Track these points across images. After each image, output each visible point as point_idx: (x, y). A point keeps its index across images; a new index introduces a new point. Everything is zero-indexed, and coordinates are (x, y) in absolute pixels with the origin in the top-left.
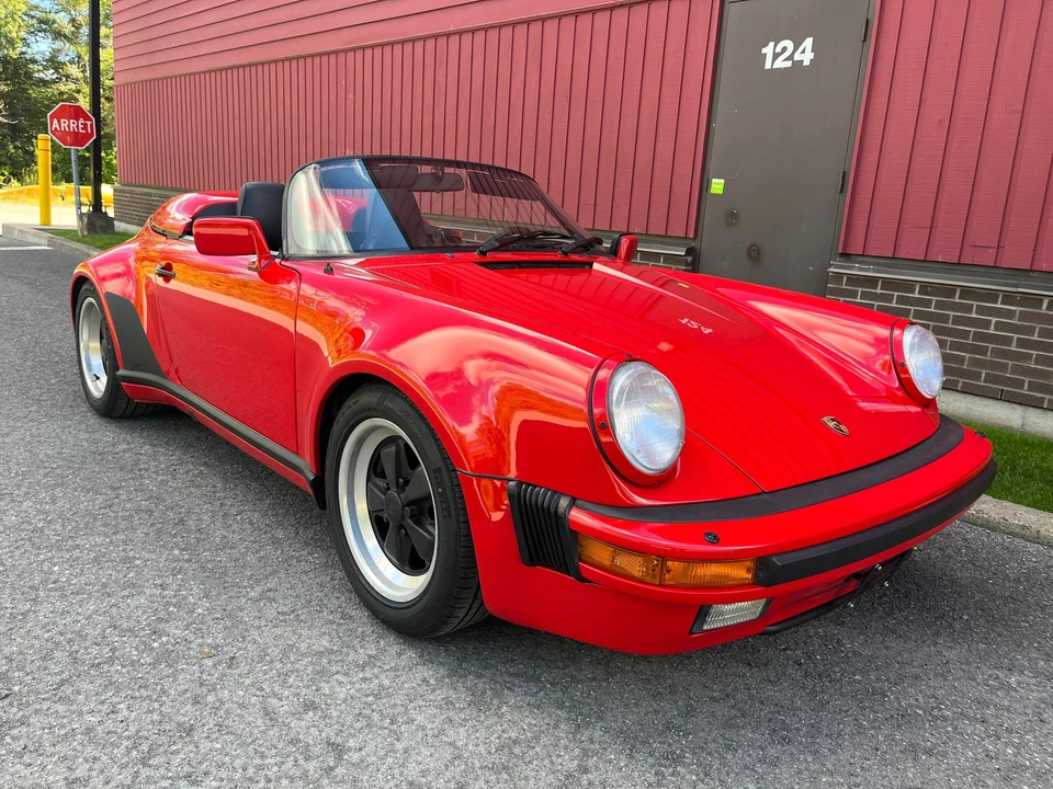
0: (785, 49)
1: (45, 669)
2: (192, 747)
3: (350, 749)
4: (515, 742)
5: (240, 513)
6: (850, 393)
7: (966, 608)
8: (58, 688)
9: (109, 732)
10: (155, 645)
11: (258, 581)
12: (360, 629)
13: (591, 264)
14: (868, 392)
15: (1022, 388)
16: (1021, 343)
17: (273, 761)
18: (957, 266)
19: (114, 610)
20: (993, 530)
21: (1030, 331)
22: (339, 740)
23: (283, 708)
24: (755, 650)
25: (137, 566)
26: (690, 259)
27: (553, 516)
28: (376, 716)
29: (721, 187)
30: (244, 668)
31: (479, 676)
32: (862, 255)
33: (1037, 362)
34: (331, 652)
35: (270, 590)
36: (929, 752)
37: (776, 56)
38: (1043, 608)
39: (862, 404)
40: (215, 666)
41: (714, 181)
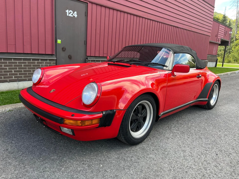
29: (60, 42)
37: (69, 13)
41: (58, 40)
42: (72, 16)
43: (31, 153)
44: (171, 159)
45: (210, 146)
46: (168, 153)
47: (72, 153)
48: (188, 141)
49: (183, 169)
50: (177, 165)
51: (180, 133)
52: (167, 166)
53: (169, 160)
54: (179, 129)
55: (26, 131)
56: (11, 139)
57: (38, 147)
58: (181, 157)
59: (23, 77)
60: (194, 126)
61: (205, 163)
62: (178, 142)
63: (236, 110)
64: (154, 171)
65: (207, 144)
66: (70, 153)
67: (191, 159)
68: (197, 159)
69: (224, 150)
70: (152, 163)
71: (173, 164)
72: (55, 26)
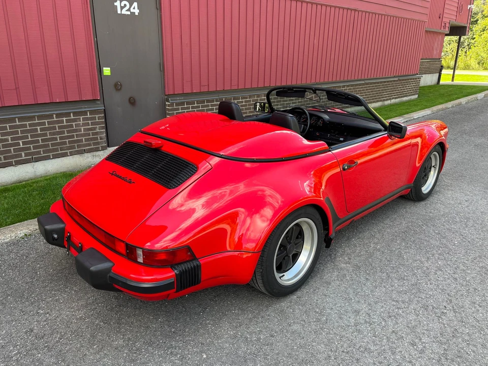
0: (125, 5)
18: (201, 93)
29: (110, 71)
32: (174, 94)
37: (122, 8)
41: (104, 68)
42: (129, 13)
43: (76, 336)
44: (331, 332)
45: (406, 298)
46: (327, 319)
47: (151, 331)
48: (365, 289)
49: (353, 354)
50: (342, 346)
51: (351, 269)
52: (324, 349)
53: (327, 334)
54: (350, 259)
55: (62, 284)
56: (36, 304)
57: (88, 321)
58: (350, 327)
59: (42, 153)
60: (379, 250)
61: (393, 336)
62: (347, 291)
63: (466, 204)
64: (299, 361)
65: (400, 292)
66: (147, 332)
67: (369, 329)
68: (379, 330)
69: (432, 306)
70: (296, 344)
71: (335, 344)
72: (94, 40)
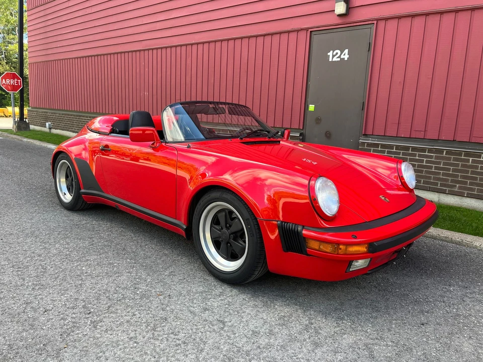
0: (337, 53)
1: (100, 303)
2: (169, 324)
3: (226, 322)
4: (284, 316)
5: (147, 245)
6: (383, 187)
7: (430, 266)
8: (108, 309)
9: (136, 322)
10: (138, 292)
11: (166, 269)
12: (213, 284)
13: (279, 142)
14: (390, 187)
15: (437, 186)
16: (436, 168)
17: (200, 327)
18: (409, 139)
19: (115, 281)
20: (435, 239)
21: (439, 163)
22: (221, 319)
23: (197, 310)
24: (359, 284)
25: (116, 266)
26: (301, 137)
27: (296, 233)
28: (231, 311)
29: (313, 108)
30: (175, 298)
31: (264, 297)
32: (372, 135)
33: (443, 175)
34: (205, 291)
35: (172, 272)
36: (427, 312)
37: (333, 56)
38: (458, 265)
39: (388, 191)
40: (164, 298)
41: (310, 105)
42: (339, 59)
